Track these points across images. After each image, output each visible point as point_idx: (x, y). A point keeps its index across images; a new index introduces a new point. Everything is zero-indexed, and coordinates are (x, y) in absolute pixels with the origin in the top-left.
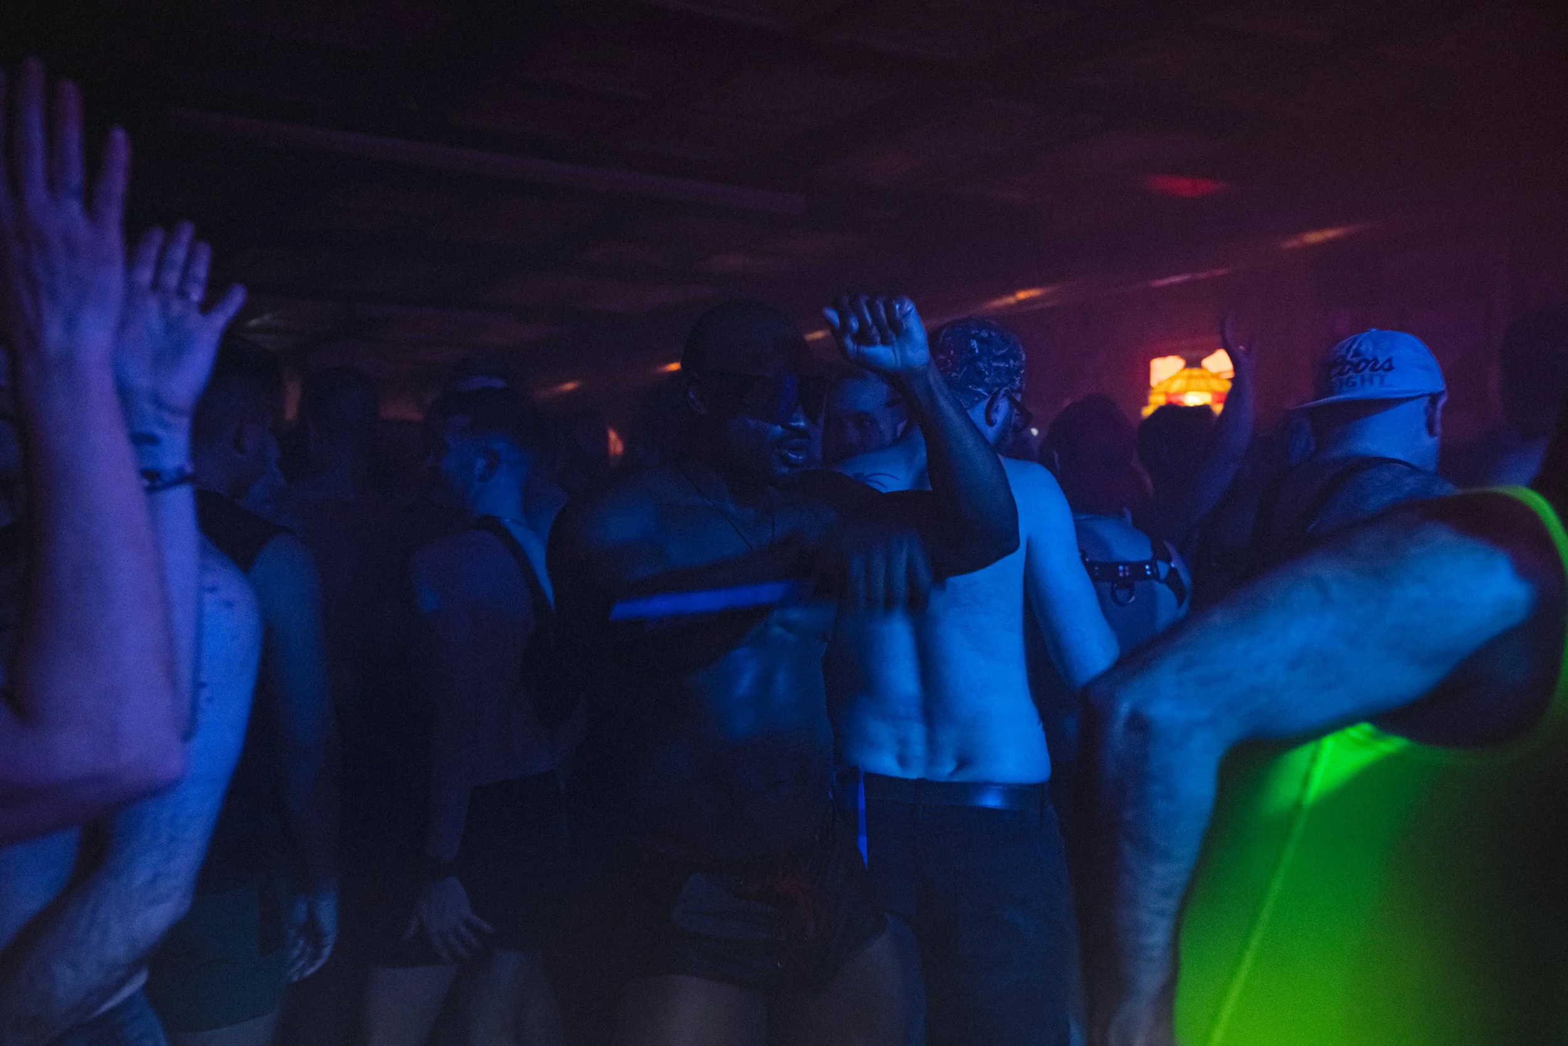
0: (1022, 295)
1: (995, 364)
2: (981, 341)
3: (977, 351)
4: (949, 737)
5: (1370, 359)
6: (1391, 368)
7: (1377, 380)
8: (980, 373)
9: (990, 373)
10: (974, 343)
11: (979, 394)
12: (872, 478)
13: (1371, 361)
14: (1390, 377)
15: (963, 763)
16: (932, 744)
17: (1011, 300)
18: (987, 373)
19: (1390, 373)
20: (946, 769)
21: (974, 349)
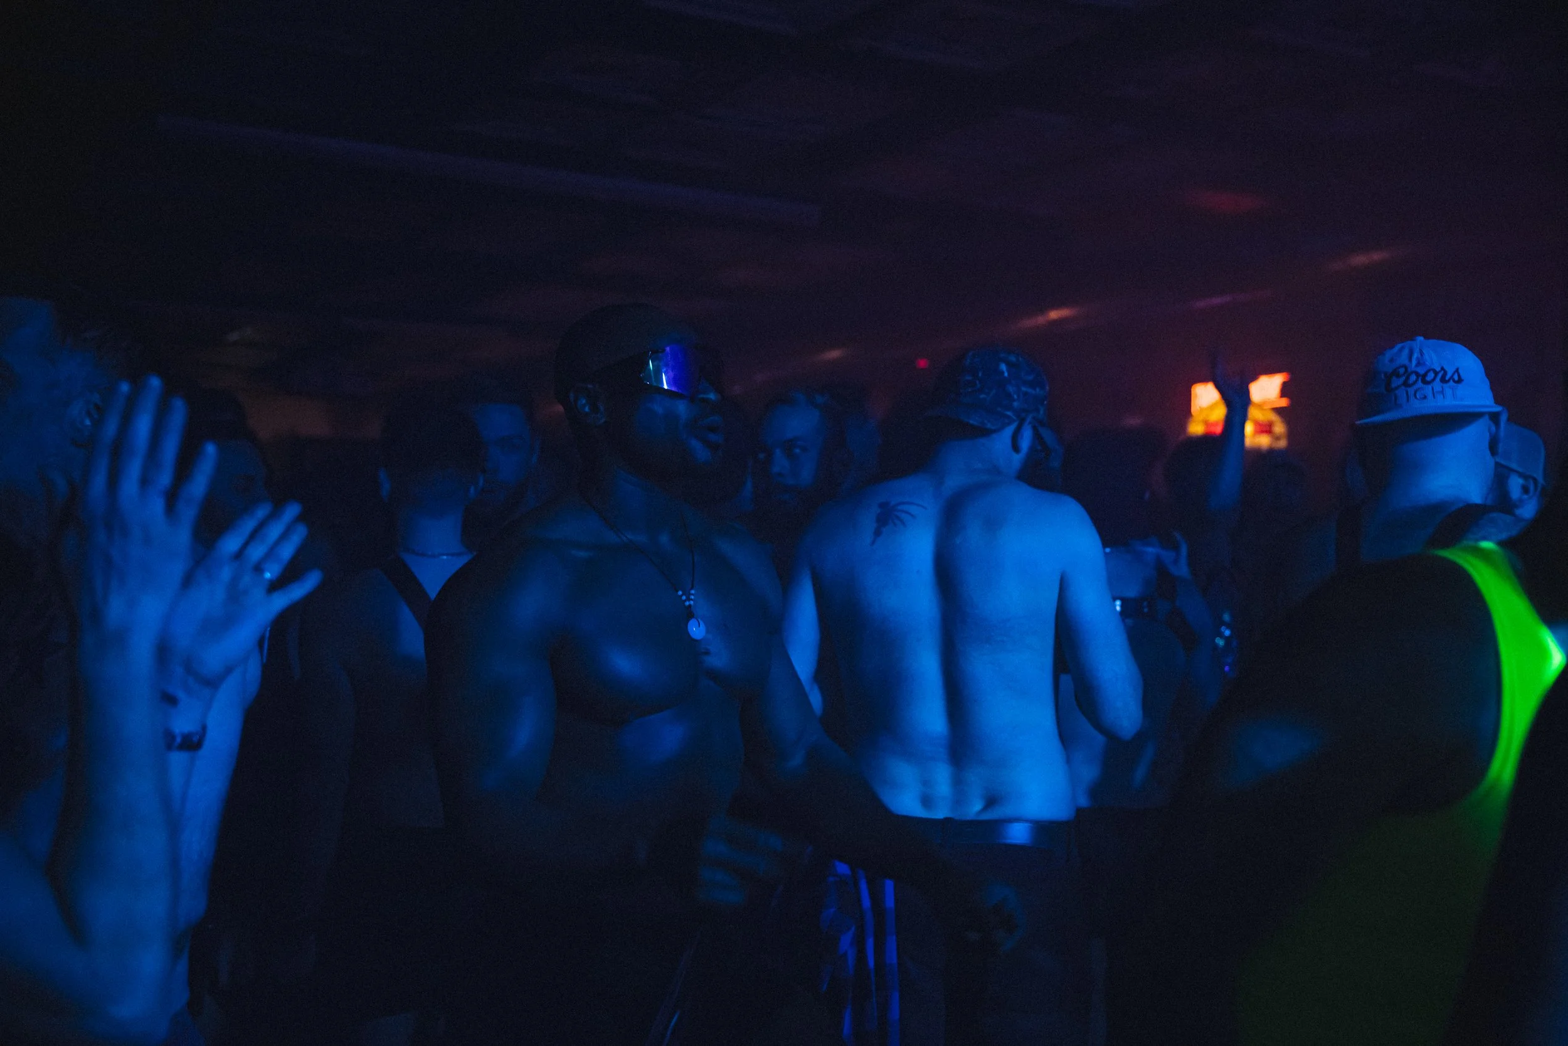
0: (1054, 315)
1: (1024, 389)
2: (1010, 365)
3: (1006, 374)
4: (976, 779)
5: (1438, 369)
6: (1460, 381)
7: (1448, 392)
8: (1009, 395)
9: (1018, 396)
10: (1003, 367)
11: (1009, 417)
12: (899, 508)
13: (1440, 371)
14: (1461, 390)
15: (991, 801)
16: (958, 782)
17: (1041, 320)
18: (1015, 397)
19: (1460, 386)
20: (974, 808)
21: (1003, 373)
